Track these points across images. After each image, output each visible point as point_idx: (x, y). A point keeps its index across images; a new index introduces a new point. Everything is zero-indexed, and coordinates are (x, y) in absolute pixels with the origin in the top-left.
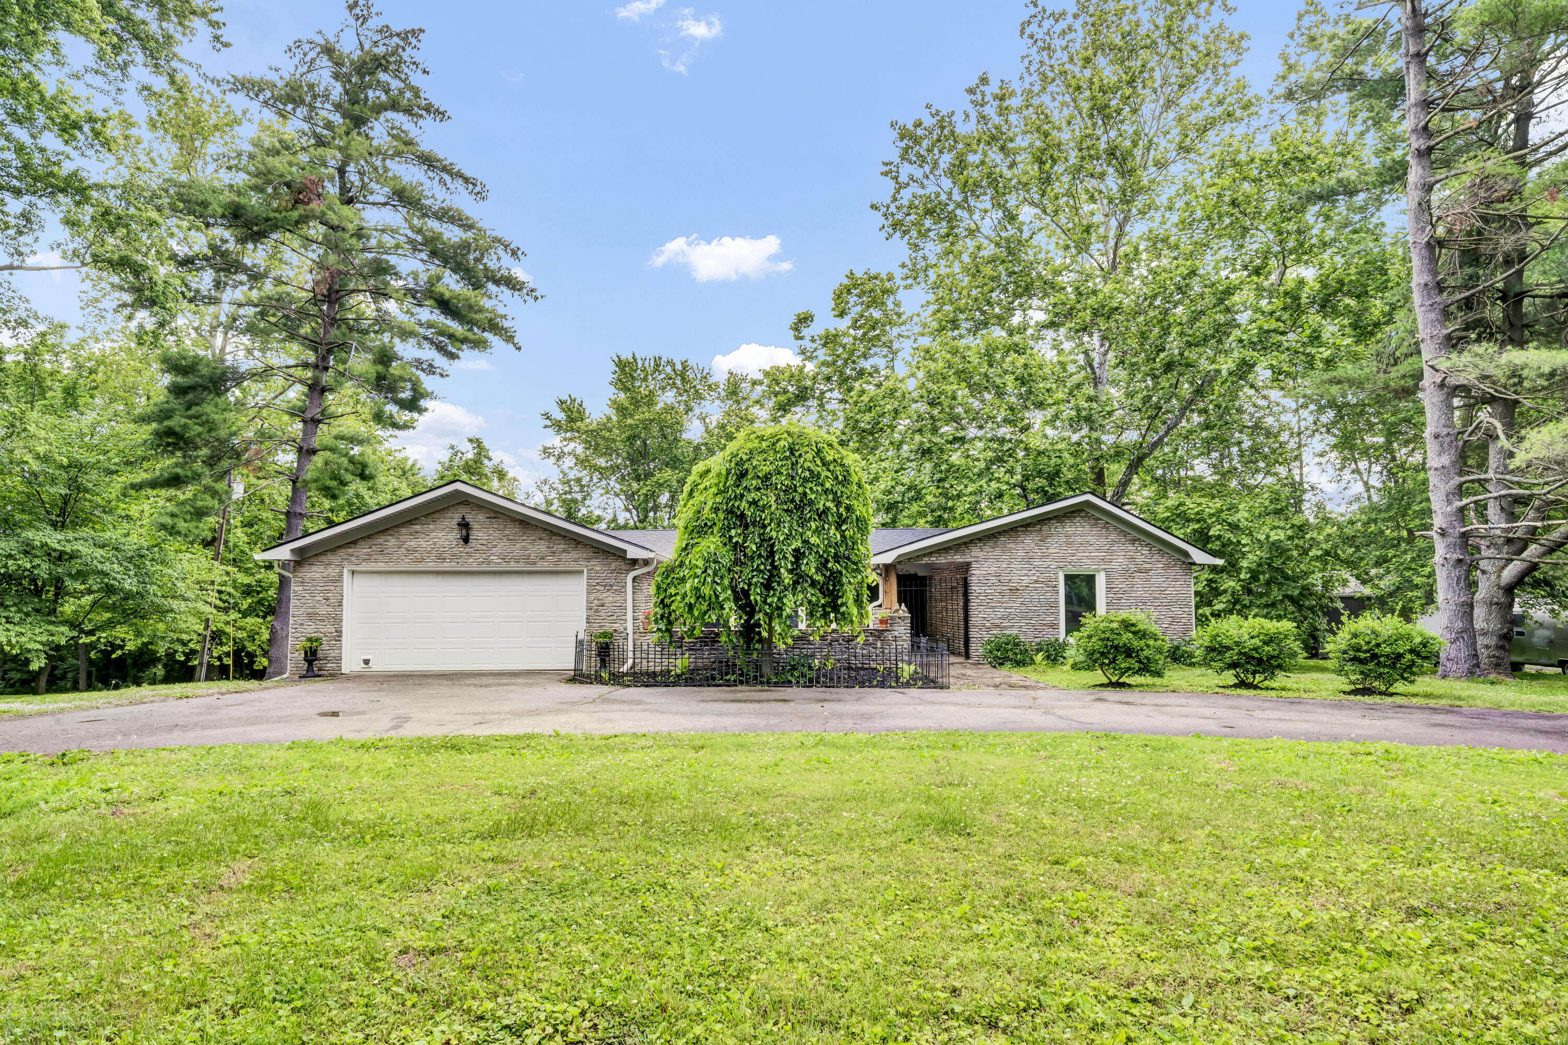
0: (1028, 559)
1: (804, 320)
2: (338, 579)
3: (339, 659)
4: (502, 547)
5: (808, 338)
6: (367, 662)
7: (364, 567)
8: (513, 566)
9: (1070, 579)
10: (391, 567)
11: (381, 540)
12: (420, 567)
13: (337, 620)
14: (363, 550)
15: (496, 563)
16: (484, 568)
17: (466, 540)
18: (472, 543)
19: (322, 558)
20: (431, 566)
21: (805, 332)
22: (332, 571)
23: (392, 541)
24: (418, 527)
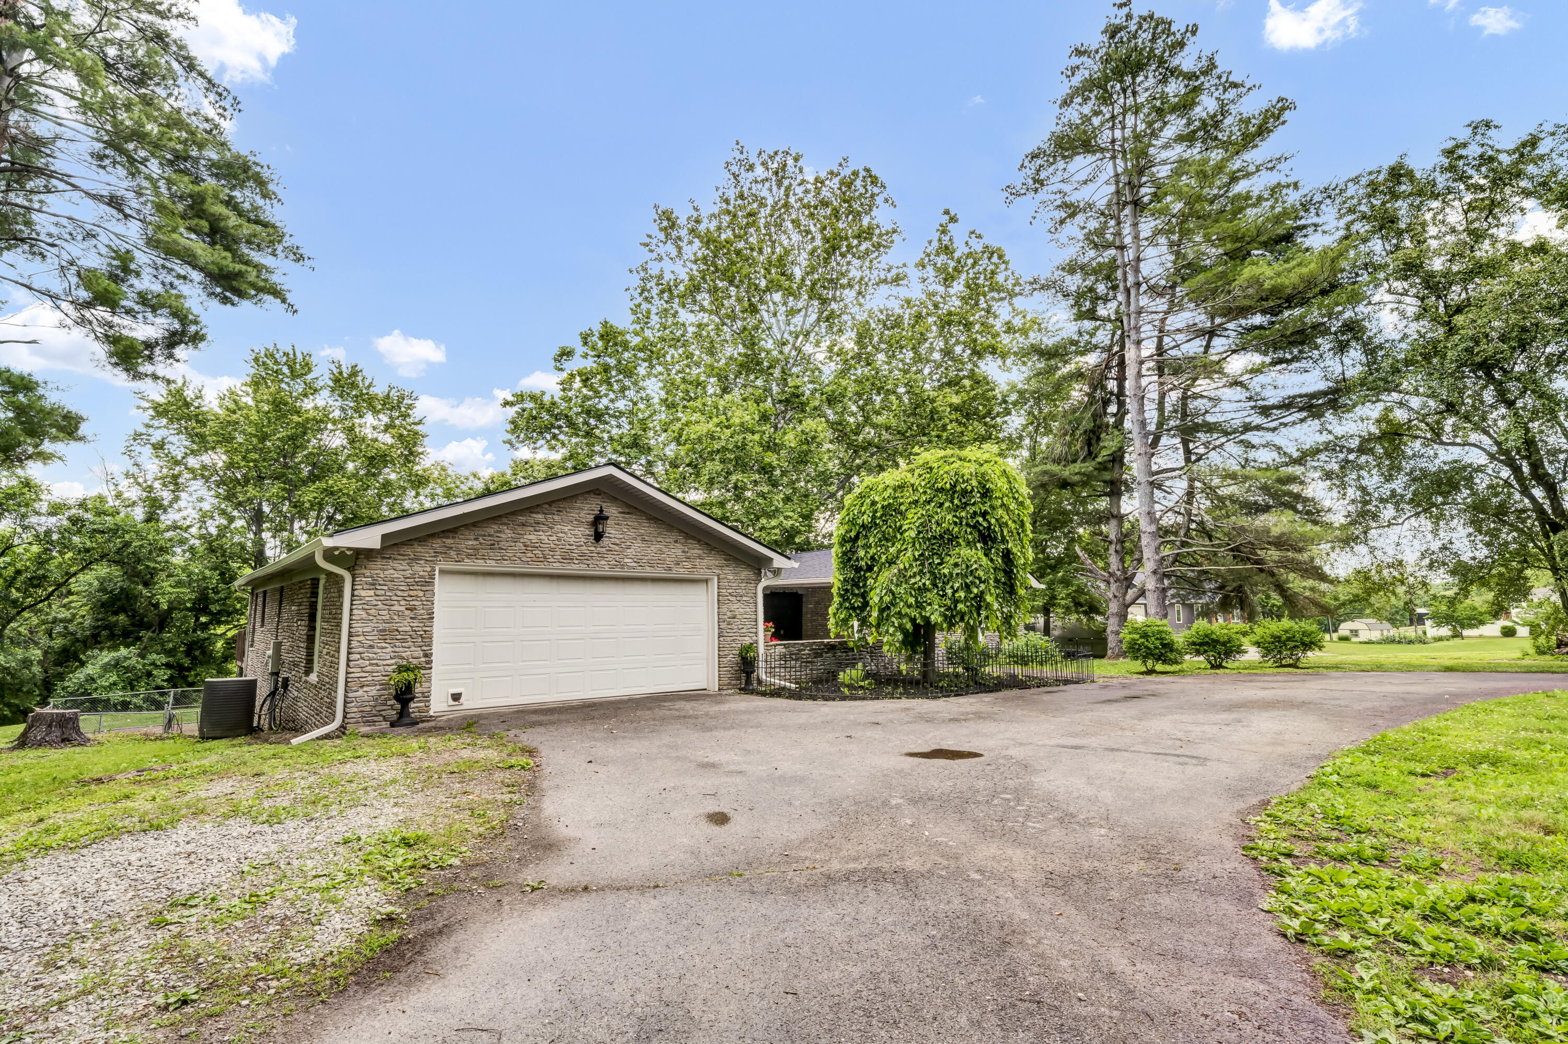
2: (428, 582)
3: (426, 696)
4: (636, 548)
6: (456, 697)
7: (468, 565)
8: (648, 572)
10: (507, 567)
11: (492, 529)
12: (542, 568)
13: (426, 639)
14: (468, 542)
15: (631, 567)
16: (618, 572)
17: (598, 537)
18: (605, 541)
19: (408, 551)
20: (556, 567)
22: (421, 569)
23: (508, 533)
24: (540, 517)
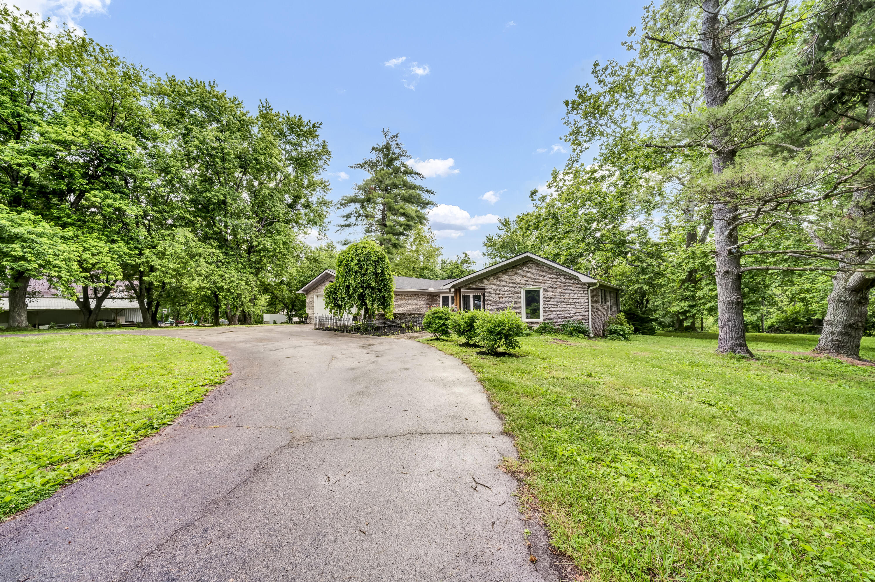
0: (507, 284)
1: (535, 192)
2: (313, 298)
5: (537, 199)
9: (528, 292)
21: (535, 197)
